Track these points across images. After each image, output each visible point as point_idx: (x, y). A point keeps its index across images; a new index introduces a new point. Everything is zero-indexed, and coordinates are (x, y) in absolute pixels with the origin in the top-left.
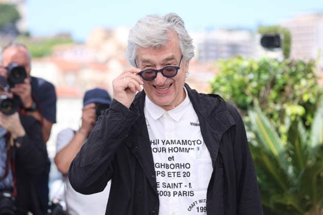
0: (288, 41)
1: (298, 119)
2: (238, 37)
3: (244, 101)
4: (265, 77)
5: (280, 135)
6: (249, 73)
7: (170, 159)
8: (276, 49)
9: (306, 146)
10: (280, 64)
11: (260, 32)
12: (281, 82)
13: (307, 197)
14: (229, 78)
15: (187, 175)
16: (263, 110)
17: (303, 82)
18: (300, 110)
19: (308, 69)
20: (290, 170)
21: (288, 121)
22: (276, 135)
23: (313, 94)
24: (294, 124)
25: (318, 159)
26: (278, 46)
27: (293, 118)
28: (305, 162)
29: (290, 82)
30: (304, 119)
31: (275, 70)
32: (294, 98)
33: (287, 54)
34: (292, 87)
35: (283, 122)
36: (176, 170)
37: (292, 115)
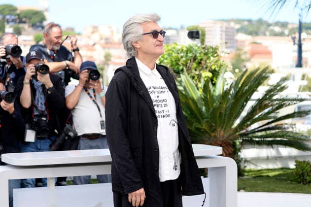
0: (204, 35)
1: (209, 80)
3: (178, 68)
4: (190, 55)
5: (198, 89)
6: (181, 53)
7: (158, 97)
8: (197, 40)
9: (213, 96)
10: (199, 47)
11: (188, 30)
12: (199, 58)
13: (213, 124)
14: (169, 55)
15: (165, 105)
16: (189, 74)
17: (212, 58)
18: (210, 75)
19: (215, 51)
20: (204, 109)
21: (203, 81)
22: (196, 88)
23: (217, 66)
24: (207, 82)
25: (220, 103)
26: (198, 38)
27: (206, 79)
28: (213, 105)
29: (205, 58)
30: (212, 80)
31: (196, 51)
32: (206, 68)
33: (203, 42)
34: (206, 61)
35: (200, 81)
36: (160, 103)
37: (206, 77)
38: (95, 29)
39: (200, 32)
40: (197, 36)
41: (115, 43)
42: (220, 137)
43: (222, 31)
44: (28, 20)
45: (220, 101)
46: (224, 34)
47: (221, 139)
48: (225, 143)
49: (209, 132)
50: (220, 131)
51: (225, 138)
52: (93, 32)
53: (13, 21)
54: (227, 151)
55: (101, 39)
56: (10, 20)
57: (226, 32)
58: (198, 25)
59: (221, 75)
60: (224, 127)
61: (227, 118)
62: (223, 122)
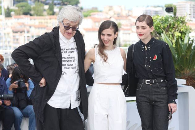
0: (176, 9)
1: (179, 37)
2: (158, 9)
3: (160, 31)
5: (173, 44)
7: (69, 55)
10: (173, 17)
11: (165, 7)
13: (182, 66)
15: (74, 61)
17: (181, 24)
18: (180, 35)
20: (176, 56)
21: (175, 39)
22: (171, 43)
23: (184, 29)
24: (178, 39)
25: (186, 52)
26: (172, 12)
27: (177, 37)
28: (182, 53)
29: (176, 24)
30: (181, 38)
32: (178, 30)
33: (175, 14)
34: (177, 26)
35: (173, 39)
37: (177, 36)
38: (111, 8)
39: (173, 8)
40: (172, 11)
41: (124, 17)
42: (187, 74)
43: (191, 7)
44: (68, 3)
45: (186, 51)
46: (192, 9)
47: (187, 75)
48: (190, 77)
49: (179, 70)
50: (187, 70)
51: (190, 74)
52: (110, 10)
53: (59, 4)
54: (191, 83)
55: (115, 14)
56: (57, 4)
57: (193, 8)
58: (172, 4)
59: (187, 34)
60: (189, 68)
61: (191, 62)
62: (188, 64)
